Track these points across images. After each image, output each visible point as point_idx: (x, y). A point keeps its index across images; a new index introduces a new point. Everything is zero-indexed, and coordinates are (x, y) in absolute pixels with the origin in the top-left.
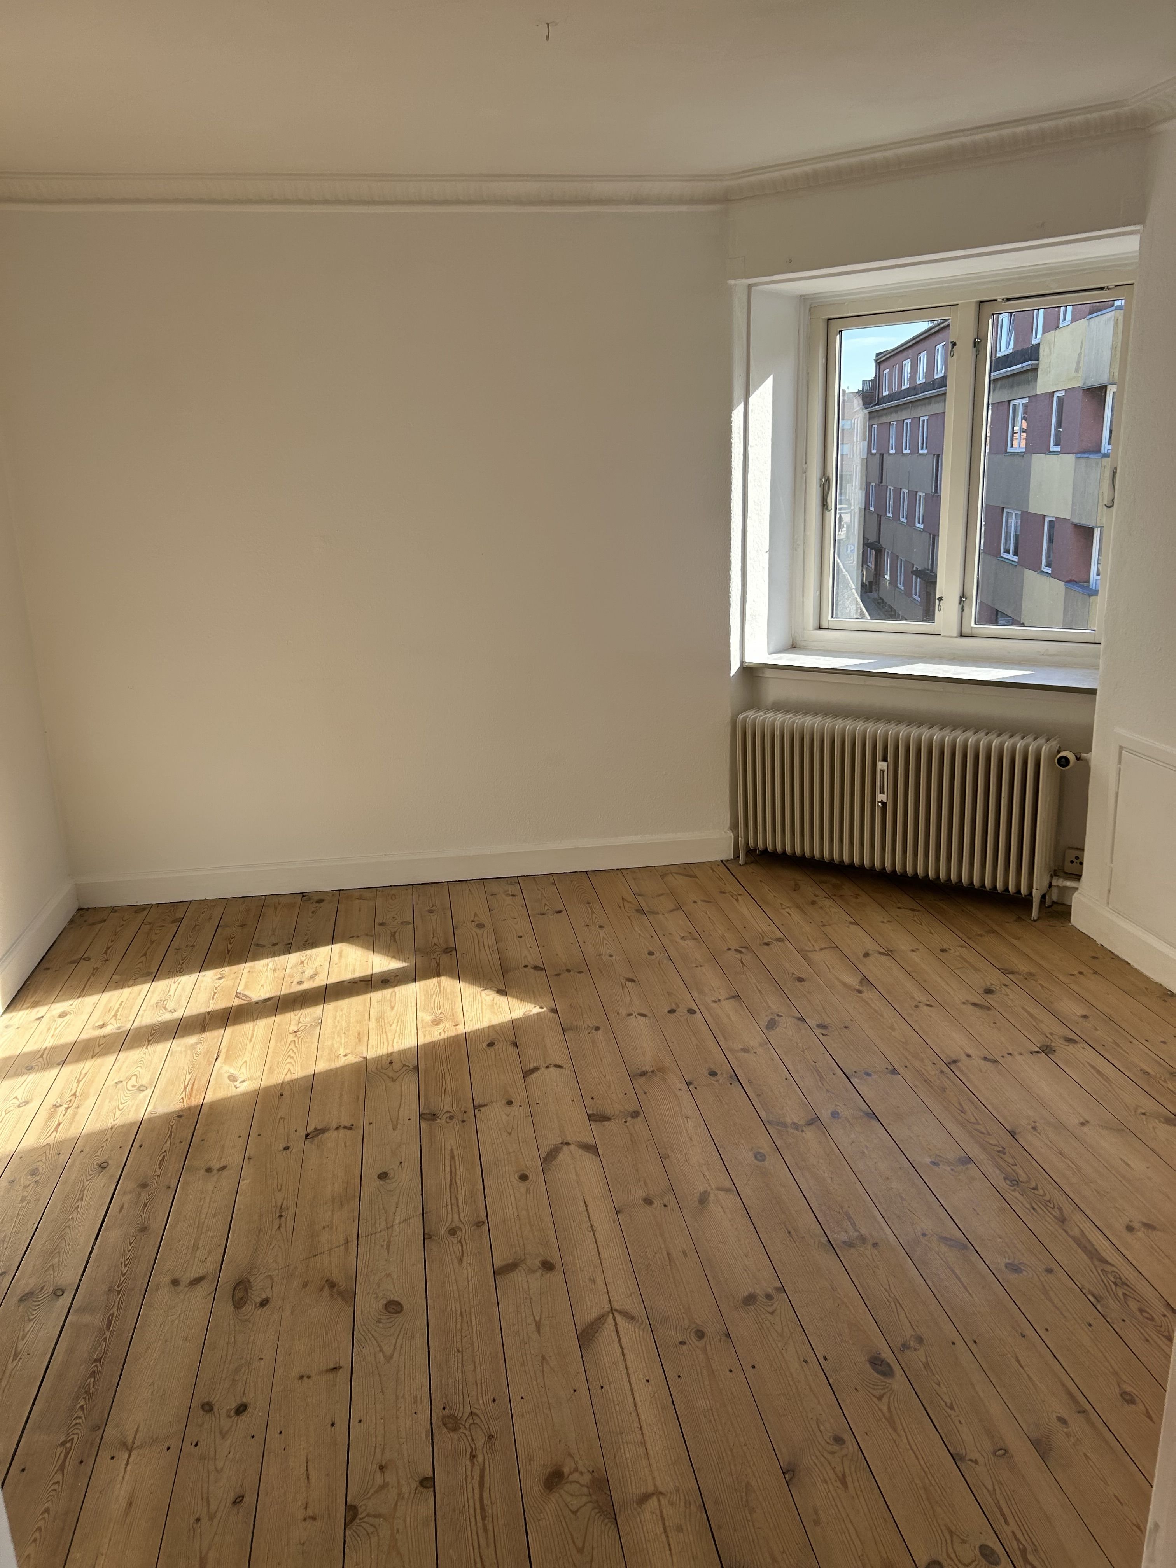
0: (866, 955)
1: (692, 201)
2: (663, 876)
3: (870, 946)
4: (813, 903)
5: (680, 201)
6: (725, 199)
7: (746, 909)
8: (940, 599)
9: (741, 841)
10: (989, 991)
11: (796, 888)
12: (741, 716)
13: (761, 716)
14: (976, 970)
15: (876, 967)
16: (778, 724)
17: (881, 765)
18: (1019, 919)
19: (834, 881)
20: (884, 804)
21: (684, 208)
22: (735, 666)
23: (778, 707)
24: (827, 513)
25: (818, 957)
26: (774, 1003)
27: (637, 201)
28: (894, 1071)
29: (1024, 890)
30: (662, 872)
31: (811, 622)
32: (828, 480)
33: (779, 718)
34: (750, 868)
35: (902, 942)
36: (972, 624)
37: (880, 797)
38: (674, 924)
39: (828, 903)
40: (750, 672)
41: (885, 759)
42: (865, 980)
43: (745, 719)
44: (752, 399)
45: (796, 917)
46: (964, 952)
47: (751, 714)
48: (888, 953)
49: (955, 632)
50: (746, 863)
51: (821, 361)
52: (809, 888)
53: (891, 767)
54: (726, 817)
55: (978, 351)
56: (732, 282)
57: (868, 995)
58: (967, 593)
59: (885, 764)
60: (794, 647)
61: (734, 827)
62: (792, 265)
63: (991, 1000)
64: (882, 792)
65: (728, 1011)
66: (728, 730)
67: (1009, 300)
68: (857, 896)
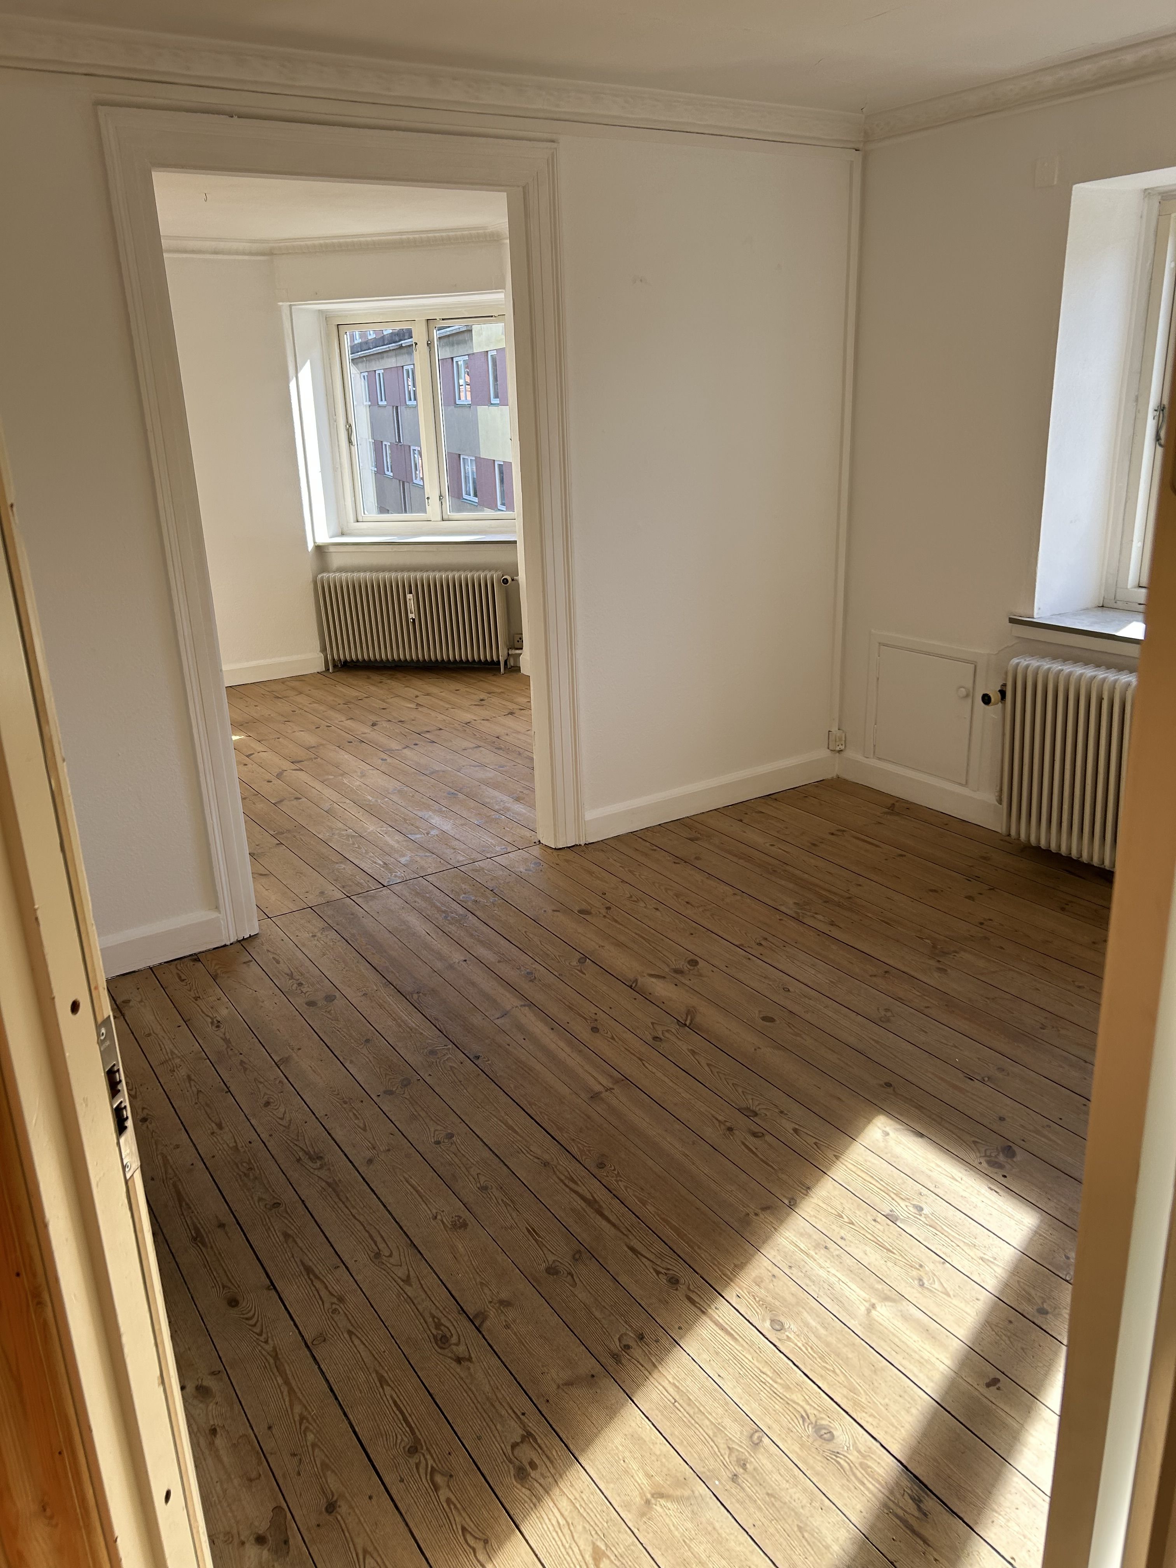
0: (417, 697)
1: (251, 254)
2: (283, 683)
3: (417, 693)
4: (381, 682)
5: (244, 253)
6: (271, 253)
7: (341, 689)
8: (428, 498)
9: (329, 657)
10: (482, 700)
11: (369, 678)
12: (320, 576)
13: (332, 575)
14: (475, 694)
15: (422, 700)
16: (343, 578)
17: (409, 596)
18: (494, 675)
19: (390, 673)
20: (414, 620)
21: (246, 258)
22: (311, 546)
23: (340, 570)
24: (352, 447)
25: (390, 701)
26: (374, 718)
27: (216, 252)
28: (441, 729)
29: (495, 658)
30: (283, 681)
31: (351, 517)
32: (350, 426)
33: (344, 575)
34: (338, 674)
35: (434, 690)
36: (448, 513)
37: (411, 616)
38: (302, 700)
39: (389, 681)
40: (320, 549)
41: (410, 592)
42: (418, 704)
43: (322, 578)
44: (299, 375)
45: (373, 688)
46: (467, 689)
47: (325, 575)
48: (428, 694)
49: (439, 518)
50: (333, 672)
51: (337, 351)
52: (376, 677)
53: (415, 597)
54: (317, 644)
55: (430, 348)
56: (280, 304)
57: (420, 709)
58: (443, 495)
59: (411, 595)
60: (343, 534)
61: (324, 650)
62: (317, 296)
63: (483, 702)
64: (411, 613)
65: (349, 723)
66: (312, 586)
67: (443, 319)
68: (405, 677)
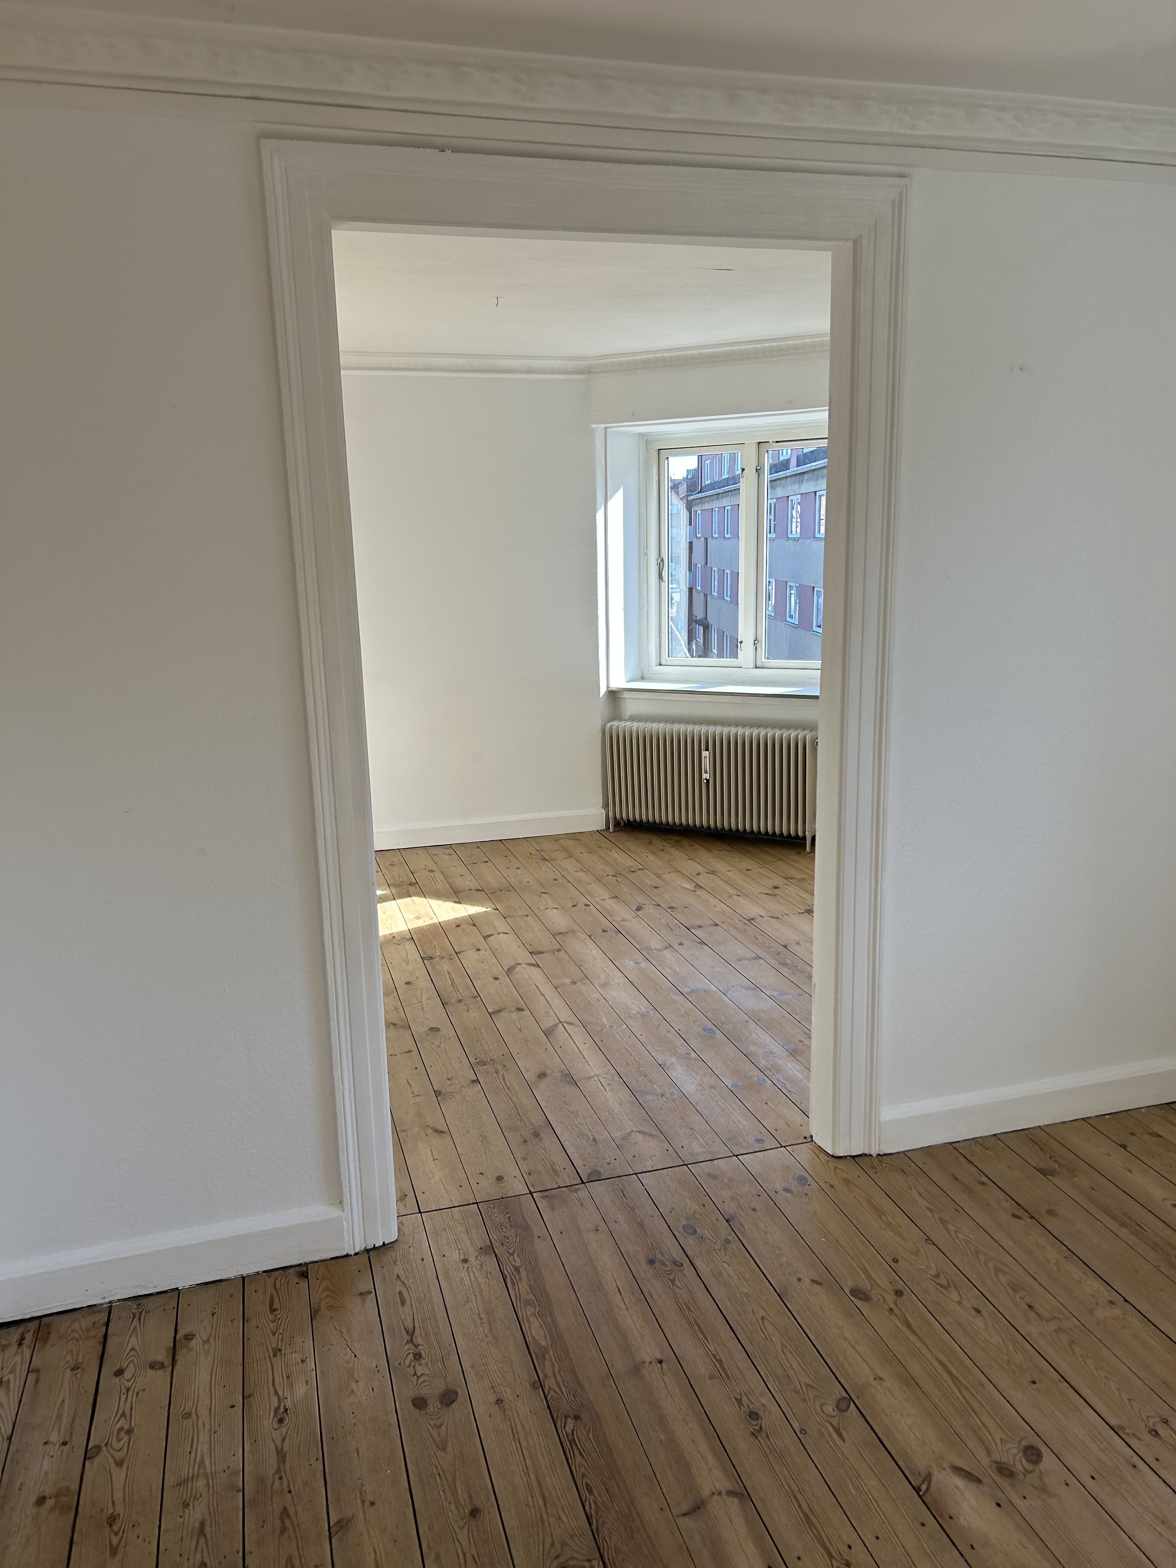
0: (698, 874)
1: (567, 372)
2: (556, 841)
3: (700, 869)
4: (663, 850)
5: (559, 372)
6: (589, 371)
7: (616, 855)
8: (741, 642)
9: (611, 814)
10: (776, 888)
11: (650, 843)
12: (609, 725)
13: (622, 724)
14: (768, 878)
15: (703, 880)
16: (634, 728)
17: (705, 754)
18: (798, 853)
19: (677, 838)
20: (708, 781)
21: (562, 377)
22: (603, 690)
23: (633, 719)
24: (662, 583)
25: (667, 877)
26: (640, 899)
27: (529, 371)
28: (716, 925)
29: (800, 833)
30: (556, 838)
31: (654, 660)
32: (662, 560)
33: (635, 725)
34: (618, 834)
35: (721, 866)
36: (763, 660)
37: (705, 776)
38: (569, 865)
39: (672, 850)
40: (614, 695)
41: (707, 749)
42: (698, 886)
43: (611, 726)
44: (609, 504)
45: (651, 857)
46: (762, 871)
47: (615, 723)
48: (713, 873)
49: (752, 665)
50: (614, 832)
51: (655, 478)
52: (658, 842)
53: (712, 755)
54: (599, 799)
55: (759, 475)
56: (594, 426)
57: (699, 892)
58: (759, 638)
59: (707, 752)
60: (642, 678)
61: (606, 806)
62: (634, 417)
63: (776, 891)
64: (706, 772)
65: (611, 904)
66: (600, 735)
67: (777, 442)
68: (692, 846)
